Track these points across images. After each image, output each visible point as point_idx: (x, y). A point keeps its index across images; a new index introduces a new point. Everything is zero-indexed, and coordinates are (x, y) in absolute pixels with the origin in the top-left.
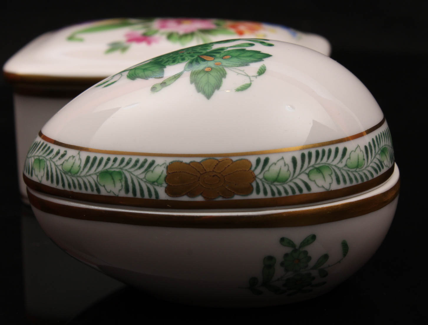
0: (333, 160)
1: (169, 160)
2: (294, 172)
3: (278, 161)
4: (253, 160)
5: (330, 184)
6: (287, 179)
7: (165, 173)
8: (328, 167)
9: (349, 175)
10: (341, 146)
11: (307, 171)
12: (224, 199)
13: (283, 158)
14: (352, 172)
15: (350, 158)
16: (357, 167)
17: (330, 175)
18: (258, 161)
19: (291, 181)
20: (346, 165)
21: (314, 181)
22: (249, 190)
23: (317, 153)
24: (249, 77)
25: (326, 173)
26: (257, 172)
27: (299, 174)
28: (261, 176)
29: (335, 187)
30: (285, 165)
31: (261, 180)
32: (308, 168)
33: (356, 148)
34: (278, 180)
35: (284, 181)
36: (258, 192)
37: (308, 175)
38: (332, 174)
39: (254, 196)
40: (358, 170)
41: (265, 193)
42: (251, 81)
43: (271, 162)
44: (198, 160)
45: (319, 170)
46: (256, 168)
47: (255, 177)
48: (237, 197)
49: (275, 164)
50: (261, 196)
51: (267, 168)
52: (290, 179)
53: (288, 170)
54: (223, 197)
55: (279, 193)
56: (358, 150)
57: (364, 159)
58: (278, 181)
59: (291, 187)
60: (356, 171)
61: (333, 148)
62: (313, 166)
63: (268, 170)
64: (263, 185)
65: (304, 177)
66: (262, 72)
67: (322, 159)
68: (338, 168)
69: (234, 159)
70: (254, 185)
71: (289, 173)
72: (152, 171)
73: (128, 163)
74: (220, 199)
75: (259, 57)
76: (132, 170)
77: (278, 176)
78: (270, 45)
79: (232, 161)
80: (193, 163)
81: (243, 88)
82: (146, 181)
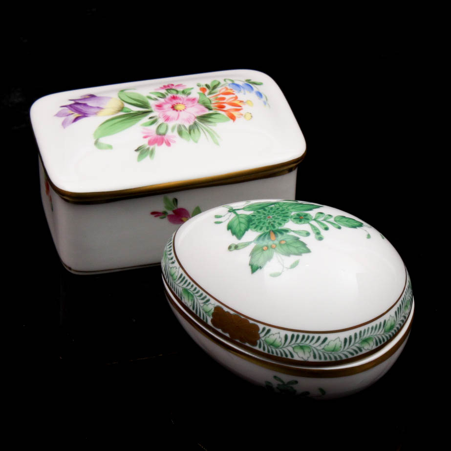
0: (314, 344)
1: (217, 304)
2: (285, 344)
3: (276, 334)
4: (261, 326)
5: (308, 358)
6: (279, 347)
7: (213, 311)
8: (309, 347)
9: (324, 355)
10: (323, 336)
11: (293, 346)
12: (241, 342)
13: (279, 333)
14: (327, 353)
15: (328, 345)
16: (333, 351)
17: (309, 352)
18: (264, 329)
19: (281, 348)
20: (323, 349)
21: (297, 353)
22: (255, 344)
23: (303, 337)
24: (283, 266)
25: (307, 350)
26: (262, 335)
27: (287, 346)
28: (263, 339)
29: (311, 359)
30: (280, 337)
31: (263, 341)
32: (294, 344)
33: (336, 339)
34: (272, 344)
35: (277, 347)
36: (260, 347)
37: (293, 348)
38: (311, 351)
39: (257, 348)
40: (333, 353)
41: (264, 349)
42: (283, 271)
43: (271, 332)
44: (232, 312)
45: (302, 347)
46: (261, 333)
47: (259, 338)
48: (247, 344)
49: (273, 335)
50: (261, 350)
51: (268, 335)
52: (281, 347)
53: (281, 341)
54: (240, 340)
55: (272, 352)
56: (338, 340)
57: (341, 347)
58: (273, 346)
59: (280, 352)
60: (331, 353)
61: (316, 336)
62: (297, 344)
63: (268, 337)
64: (264, 344)
65: (290, 349)
66: (294, 266)
67: (305, 341)
68: (317, 349)
69: (251, 322)
70: (258, 342)
71: (281, 343)
72: (207, 305)
73: (197, 293)
74: (238, 341)
75: (301, 251)
76: (198, 298)
77: (274, 342)
78: (321, 239)
79: (249, 322)
80: (228, 313)
81: (275, 275)
82: (203, 309)
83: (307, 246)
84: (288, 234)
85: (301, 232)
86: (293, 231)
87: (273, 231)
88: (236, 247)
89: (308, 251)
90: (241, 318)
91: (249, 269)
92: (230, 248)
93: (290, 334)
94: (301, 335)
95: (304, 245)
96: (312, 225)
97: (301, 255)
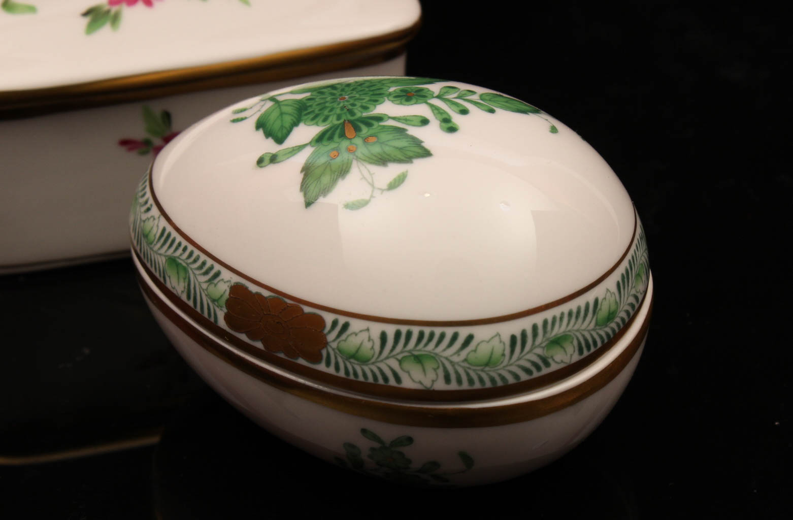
0: (444, 350)
1: (236, 279)
2: (381, 352)
3: (361, 331)
4: (329, 318)
5: (433, 381)
6: (369, 360)
7: (227, 295)
8: (433, 357)
9: (468, 374)
10: (464, 332)
11: (399, 357)
12: (286, 358)
13: (368, 330)
14: (474, 370)
15: (475, 351)
16: (487, 364)
17: (435, 370)
18: (335, 323)
19: (373, 363)
20: (466, 360)
21: (408, 372)
22: (317, 359)
23: (421, 335)
24: (372, 185)
25: (429, 365)
26: (331, 337)
27: (387, 358)
28: (334, 345)
29: (440, 385)
30: (370, 339)
31: (333, 349)
32: (402, 352)
33: (493, 338)
34: (355, 356)
35: (364, 361)
36: (328, 364)
37: (400, 362)
38: (438, 367)
39: (322, 367)
40: (487, 369)
41: (337, 368)
42: (372, 196)
43: (351, 330)
44: (266, 293)
45: (418, 359)
46: (330, 332)
47: (326, 344)
48: (302, 361)
49: (356, 334)
50: (331, 370)
51: (344, 337)
52: (373, 360)
53: (372, 348)
54: (286, 355)
55: (355, 374)
56: (497, 339)
57: (503, 355)
58: (357, 359)
59: (372, 371)
60: (482, 370)
61: (449, 331)
62: (409, 351)
63: (345, 340)
64: (336, 358)
65: (393, 363)
66: (394, 185)
67: (426, 345)
68: (451, 362)
69: (307, 309)
70: (324, 352)
71: (372, 352)
72: (216, 285)
73: (195, 261)
74: (281, 355)
75: (411, 154)
76: (197, 272)
77: (357, 351)
78: (452, 130)
79: (302, 310)
80: (259, 295)
81: (355, 206)
82: (208, 295)
83: (423, 144)
84: (382, 123)
85: (409, 118)
86: (393, 118)
87: (350, 122)
88: (274, 159)
89: (427, 154)
90: (286, 303)
91: (299, 199)
92: (260, 161)
93: (391, 330)
94: (416, 330)
95: (417, 142)
96: (433, 106)
97: (411, 162)
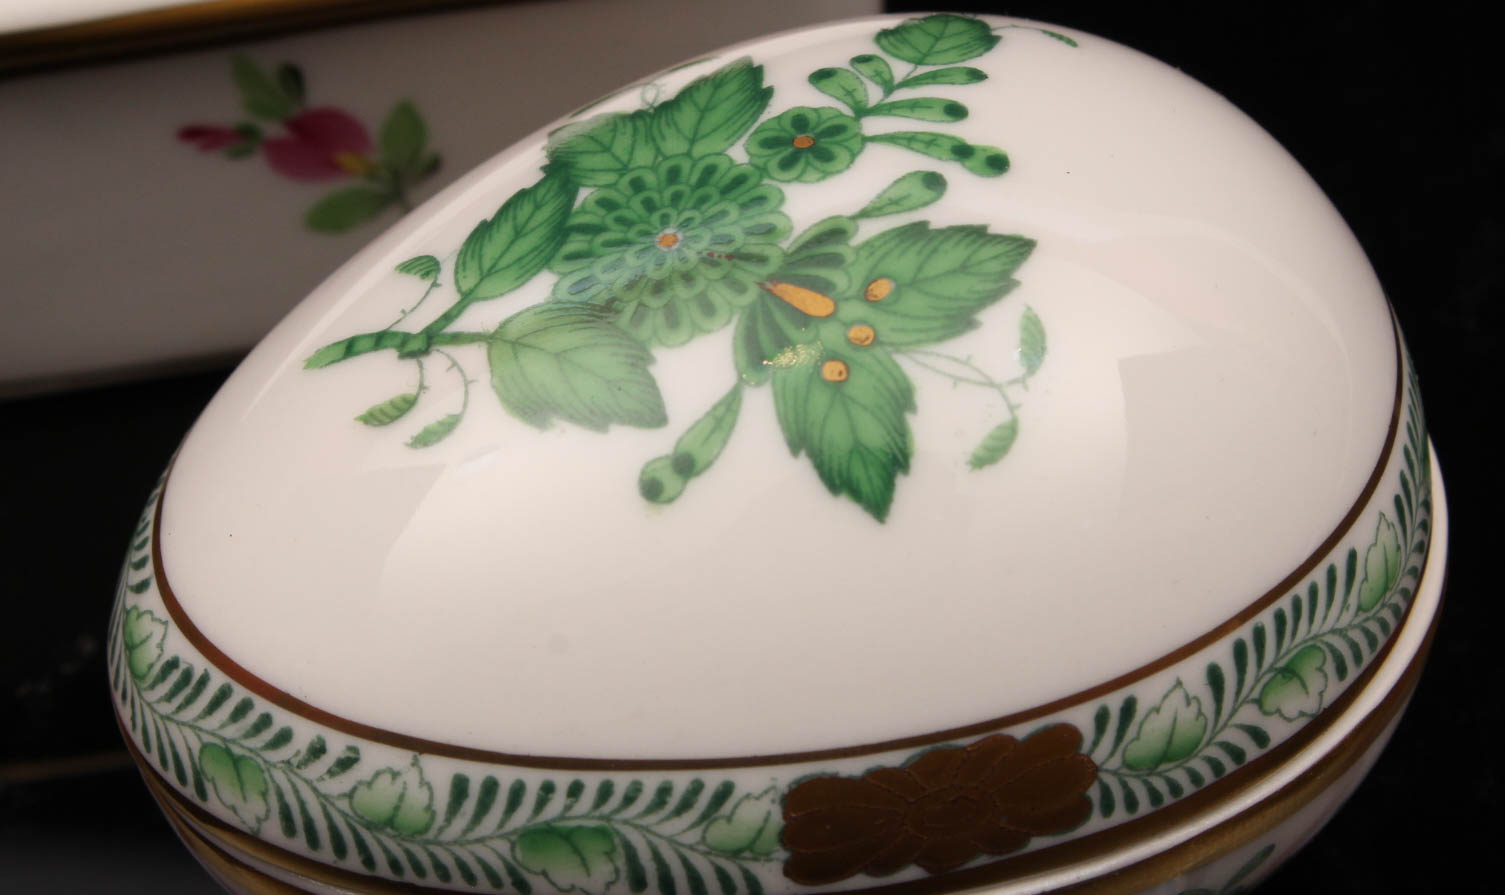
0: (1325, 618)
1: (790, 775)
2: (1218, 711)
3: (1165, 697)
4: (1081, 718)
6: (1197, 743)
7: (776, 822)
8: (1312, 647)
9: (1367, 633)
10: (1340, 556)
11: (1255, 694)
12: (996, 858)
13: (1179, 683)
14: (1374, 616)
15: (1366, 579)
16: (1385, 588)
17: (1320, 669)
18: (1102, 719)
19: (1208, 744)
20: (1359, 609)
21: (1278, 710)
22: (1078, 815)
23: (1280, 619)
24: (993, 385)
25: (1309, 667)
26: (1099, 756)
27: (1234, 711)
28: (1115, 763)
29: (1333, 694)
30: (1188, 701)
31: (1115, 773)
32: (1257, 680)
33: (1378, 530)
35: (1190, 750)
36: (1108, 809)
37: (1259, 701)
38: (1324, 661)
39: (1096, 823)
40: (1387, 596)
41: (1131, 804)
42: (1012, 408)
43: (1141, 709)
44: (894, 759)
45: (1289, 671)
46: (1096, 743)
47: (1091, 771)
48: (1038, 843)
49: (1157, 710)
50: (1120, 816)
51: (1131, 732)
52: (1206, 737)
53: (1200, 713)
54: (992, 853)
55: (1175, 789)
57: (1398, 547)
58: (1170, 759)
59: (1209, 760)
61: (1320, 574)
62: (1271, 668)
63: (1137, 738)
64: (1124, 786)
65: (1248, 715)
66: (1034, 347)
67: (1294, 634)
68: (1340, 632)
69: (1020, 731)
70: (1094, 793)
71: (1200, 723)
72: (729, 819)
73: (629, 800)
74: (982, 860)
75: (994, 267)
76: (650, 820)
77: (1170, 742)
78: (997, 164)
79: (1011, 739)
80: (878, 775)
81: (995, 450)
82: (711, 851)
83: (992, 230)
84: (857, 240)
85: (895, 194)
86: (865, 214)
87: (775, 278)
88: (686, 466)
89: (1022, 247)
90: (963, 749)
91: (846, 513)
92: (652, 491)
93: (1220, 653)
94: (1266, 618)
95: (976, 234)
96: (891, 139)
97: (1016, 284)
